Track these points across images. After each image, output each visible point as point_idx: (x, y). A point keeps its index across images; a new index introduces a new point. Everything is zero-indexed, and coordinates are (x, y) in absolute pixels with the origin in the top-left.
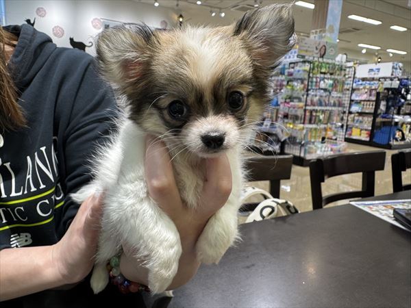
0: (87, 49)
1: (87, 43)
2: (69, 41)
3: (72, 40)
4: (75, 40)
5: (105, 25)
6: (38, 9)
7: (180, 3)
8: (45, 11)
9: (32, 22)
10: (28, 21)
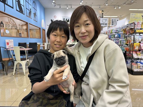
6: (54, 16)
7: (101, 6)
8: (56, 16)
9: (52, 20)
10: (51, 20)
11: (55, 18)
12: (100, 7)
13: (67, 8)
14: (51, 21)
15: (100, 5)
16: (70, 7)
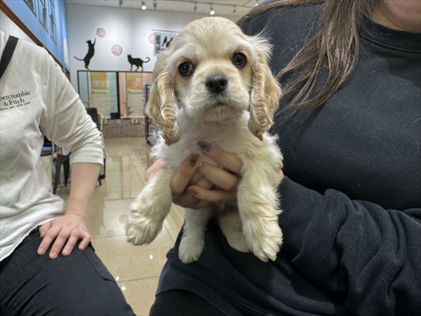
0: (144, 64)
1: (144, 59)
2: (127, 58)
3: (129, 57)
4: (134, 56)
5: (157, 36)
6: (98, 30)
7: (237, 8)
8: (104, 31)
9: (92, 43)
10: (89, 42)
11: (100, 36)
12: (234, 11)
13: (144, 8)
14: (87, 45)
15: (235, 6)
16: (151, 6)
